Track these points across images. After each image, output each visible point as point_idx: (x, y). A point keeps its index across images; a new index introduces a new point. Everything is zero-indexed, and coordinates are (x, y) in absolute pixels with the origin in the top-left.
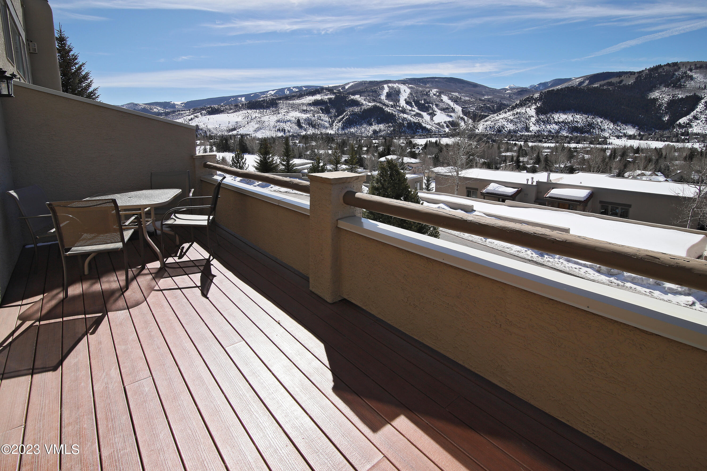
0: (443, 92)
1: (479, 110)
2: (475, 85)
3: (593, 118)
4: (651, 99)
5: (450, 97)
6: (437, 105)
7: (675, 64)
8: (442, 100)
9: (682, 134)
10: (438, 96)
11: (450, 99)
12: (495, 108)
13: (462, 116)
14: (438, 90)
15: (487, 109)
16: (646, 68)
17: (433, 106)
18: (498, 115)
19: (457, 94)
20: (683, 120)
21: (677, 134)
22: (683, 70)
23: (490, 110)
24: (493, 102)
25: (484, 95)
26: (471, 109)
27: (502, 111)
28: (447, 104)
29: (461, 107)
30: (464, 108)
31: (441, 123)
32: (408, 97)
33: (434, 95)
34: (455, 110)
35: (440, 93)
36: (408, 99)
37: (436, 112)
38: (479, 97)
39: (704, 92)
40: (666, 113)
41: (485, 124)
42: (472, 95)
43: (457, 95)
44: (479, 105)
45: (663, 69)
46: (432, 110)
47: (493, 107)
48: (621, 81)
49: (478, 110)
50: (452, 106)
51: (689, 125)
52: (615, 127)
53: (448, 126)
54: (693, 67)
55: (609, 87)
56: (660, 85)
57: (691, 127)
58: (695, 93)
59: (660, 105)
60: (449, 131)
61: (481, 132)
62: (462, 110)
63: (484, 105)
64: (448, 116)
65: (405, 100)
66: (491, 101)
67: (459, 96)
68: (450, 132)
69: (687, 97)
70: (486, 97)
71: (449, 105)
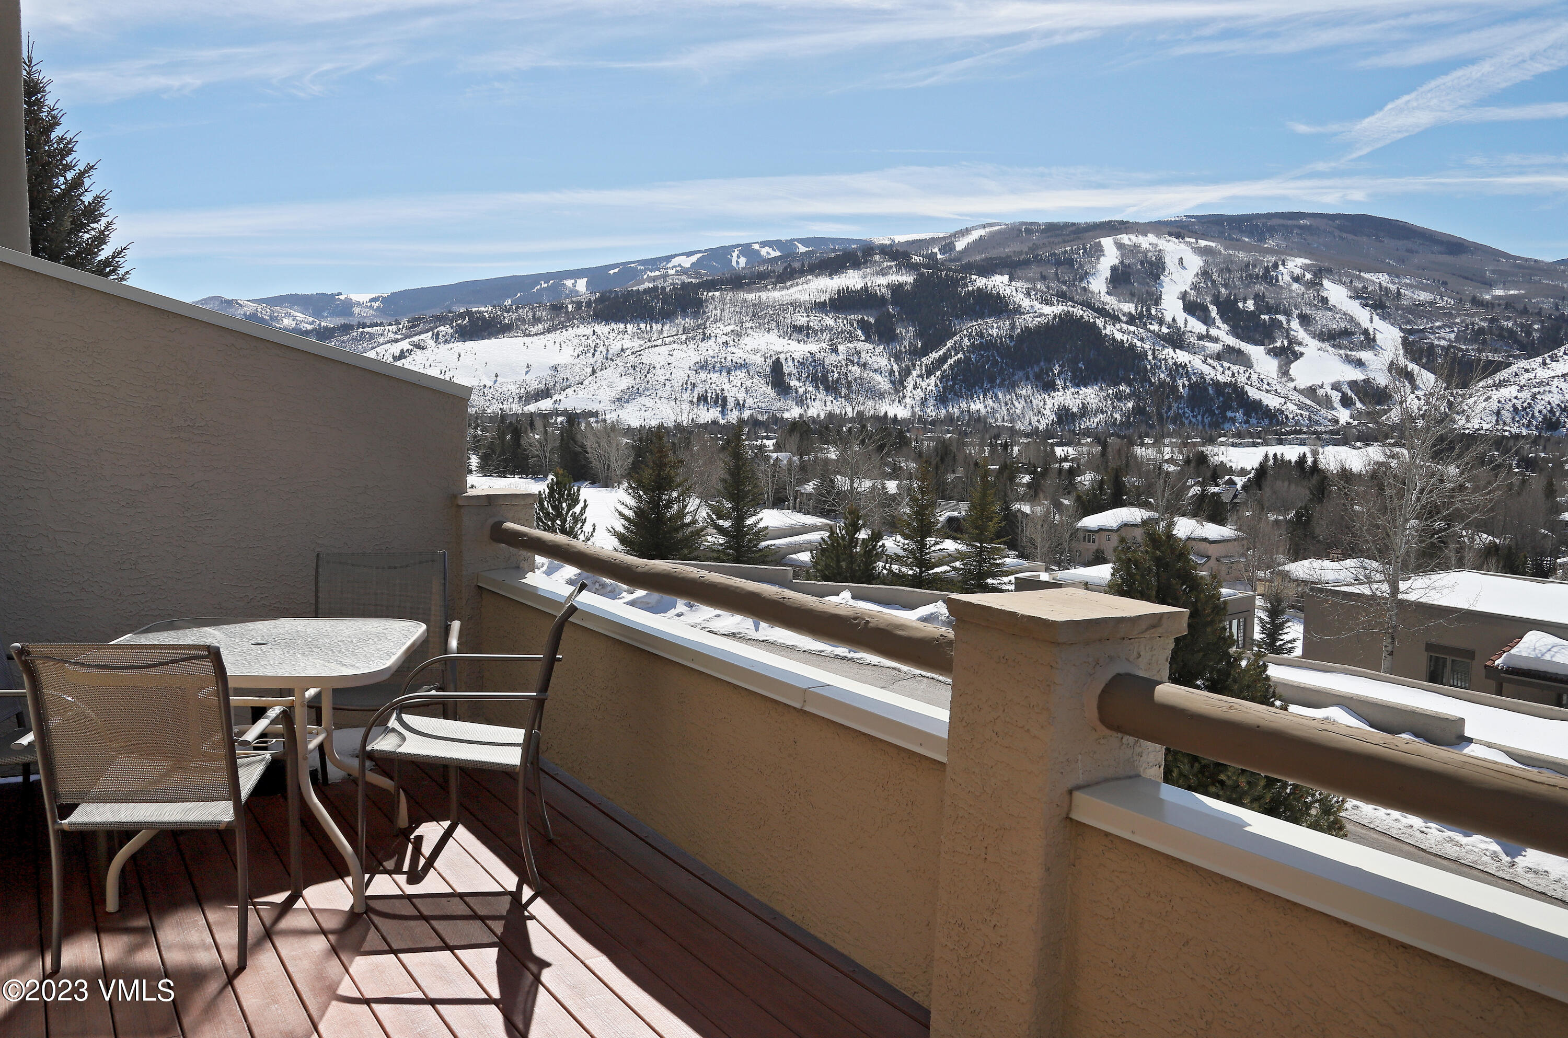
0: (1329, 271)
1: (1474, 340)
2: (1456, 246)
5: (1356, 290)
6: (1305, 320)
8: (1324, 300)
10: (1311, 285)
11: (1358, 297)
12: (1536, 335)
13: (1402, 361)
14: (1308, 262)
15: (1501, 336)
17: (1288, 322)
18: (1548, 361)
19: (1383, 279)
23: (1516, 341)
24: (1525, 312)
25: (1489, 284)
26: (1439, 339)
27: (1562, 349)
28: (1345, 314)
29: (1401, 329)
30: (1411, 332)
31: (1322, 387)
32: (1195, 287)
33: (1296, 279)
34: (1374, 340)
35: (1320, 273)
36: (1193, 293)
37: (1300, 344)
38: (1469, 290)
41: (1494, 397)
42: (1445, 283)
43: (1384, 284)
44: (1473, 324)
46: (1287, 337)
47: (1528, 330)
49: (1466, 341)
50: (1366, 324)
53: (1346, 402)
60: (1351, 421)
61: (1477, 427)
62: (1405, 342)
63: (1492, 321)
64: (1349, 360)
65: (1184, 296)
66: (1520, 307)
67: (1393, 288)
68: (1356, 422)
70: (1499, 292)
71: (1352, 319)
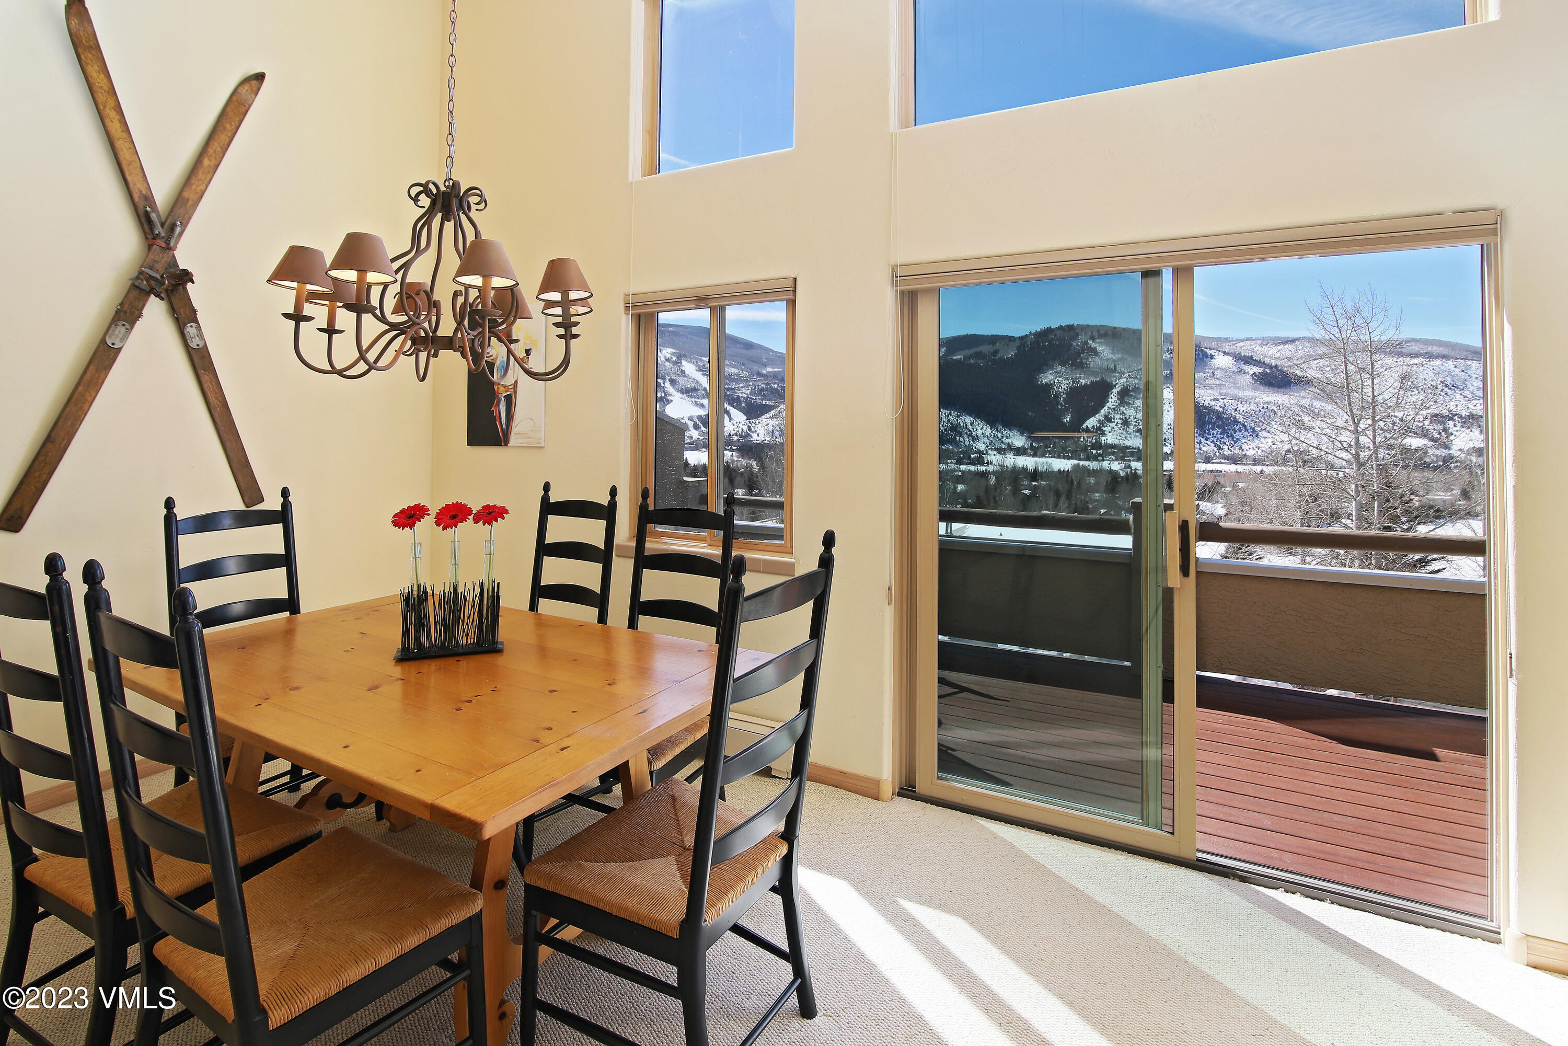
0: (685, 356)
1: (759, 394)
2: (749, 345)
3: (958, 416)
4: (1042, 384)
5: (699, 367)
6: (673, 382)
7: (1070, 328)
8: (683, 372)
9: (1094, 446)
10: (675, 363)
11: (701, 370)
13: (724, 405)
14: (674, 351)
15: (772, 393)
16: (1030, 332)
17: (664, 383)
20: (1091, 422)
21: (1086, 446)
22: (1082, 338)
23: (779, 395)
25: (765, 365)
26: (742, 393)
28: (694, 379)
31: (683, 419)
33: (668, 360)
35: (680, 357)
37: (670, 395)
38: (755, 368)
39: (1115, 376)
40: (1067, 410)
41: (771, 424)
42: (743, 364)
44: (758, 386)
45: (1055, 335)
46: (664, 391)
48: (996, 352)
49: (755, 394)
50: (705, 385)
51: (1099, 431)
52: (994, 432)
53: (696, 427)
54: (1095, 334)
55: (979, 361)
56: (1054, 359)
57: (1103, 434)
58: (1103, 378)
59: (1057, 396)
60: (699, 437)
61: (763, 439)
63: (767, 384)
64: (696, 404)
66: (780, 377)
68: (702, 438)
69: (1092, 382)
70: (770, 370)
71: (698, 382)
